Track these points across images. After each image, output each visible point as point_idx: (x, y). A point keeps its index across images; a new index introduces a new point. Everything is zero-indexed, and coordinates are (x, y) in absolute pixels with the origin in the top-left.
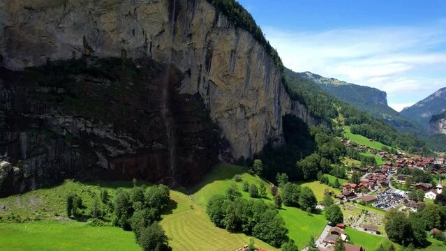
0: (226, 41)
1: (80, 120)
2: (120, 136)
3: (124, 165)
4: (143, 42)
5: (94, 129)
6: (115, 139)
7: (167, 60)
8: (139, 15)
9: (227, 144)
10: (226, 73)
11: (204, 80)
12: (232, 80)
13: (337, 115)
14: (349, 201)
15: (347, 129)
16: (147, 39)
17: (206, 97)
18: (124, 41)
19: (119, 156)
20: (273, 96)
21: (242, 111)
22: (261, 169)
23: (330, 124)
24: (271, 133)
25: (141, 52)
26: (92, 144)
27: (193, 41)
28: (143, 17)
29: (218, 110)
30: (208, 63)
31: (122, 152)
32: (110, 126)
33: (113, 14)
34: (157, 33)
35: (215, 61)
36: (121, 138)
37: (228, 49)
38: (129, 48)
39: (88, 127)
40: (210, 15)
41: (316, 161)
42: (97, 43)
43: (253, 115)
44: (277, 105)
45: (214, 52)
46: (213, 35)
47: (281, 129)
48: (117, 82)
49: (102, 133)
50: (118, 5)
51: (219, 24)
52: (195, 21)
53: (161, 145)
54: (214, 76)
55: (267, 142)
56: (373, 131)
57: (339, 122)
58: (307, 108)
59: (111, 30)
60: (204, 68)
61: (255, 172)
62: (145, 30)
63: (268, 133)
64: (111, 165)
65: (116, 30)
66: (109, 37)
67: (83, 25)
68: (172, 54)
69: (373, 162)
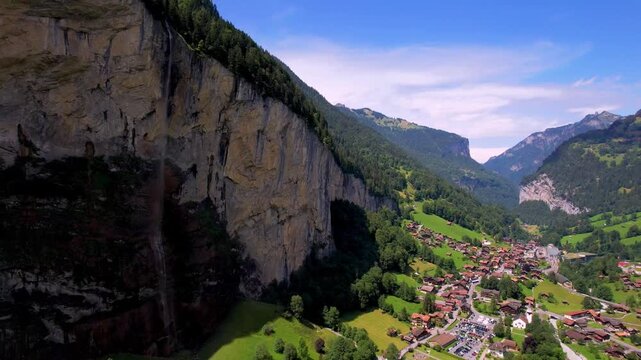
0: (250, 119)
1: (12, 273)
2: (85, 288)
3: (92, 334)
4: (120, 130)
5: (40, 284)
6: (76, 294)
7: (160, 154)
8: (114, 89)
9: (252, 266)
10: (250, 164)
11: (217, 178)
12: (259, 173)
13: (405, 186)
14: (419, 345)
15: (418, 207)
16: (127, 124)
17: (221, 202)
18: (89, 129)
19: (84, 319)
20: (318, 187)
21: (273, 214)
22: (301, 309)
23: (396, 201)
24: (315, 236)
25: (117, 144)
26: (37, 308)
27: (201, 122)
28: (120, 92)
29: (238, 218)
30: (223, 152)
31: (88, 312)
32: (67, 274)
33: (70, 89)
34: (143, 115)
35: (233, 149)
36: (87, 291)
37: (252, 129)
38: (98, 140)
39: (29, 283)
40: (226, 83)
41: (377, 279)
42: (43, 134)
43: (290, 217)
44: (323, 197)
45: (232, 137)
46: (229, 112)
47: (329, 228)
48: (79, 201)
49: (54, 289)
50: (78, 74)
51: (239, 97)
52: (203, 94)
53: (151, 290)
54: (231, 170)
55: (309, 252)
56: (452, 209)
57: (408, 196)
58: (365, 183)
59: (69, 113)
60: (217, 160)
61: (293, 314)
62: (123, 111)
63: (311, 239)
64: (70, 337)
65: (77, 113)
66: (63, 124)
67: (17, 107)
68: (168, 144)
69: (451, 267)
